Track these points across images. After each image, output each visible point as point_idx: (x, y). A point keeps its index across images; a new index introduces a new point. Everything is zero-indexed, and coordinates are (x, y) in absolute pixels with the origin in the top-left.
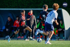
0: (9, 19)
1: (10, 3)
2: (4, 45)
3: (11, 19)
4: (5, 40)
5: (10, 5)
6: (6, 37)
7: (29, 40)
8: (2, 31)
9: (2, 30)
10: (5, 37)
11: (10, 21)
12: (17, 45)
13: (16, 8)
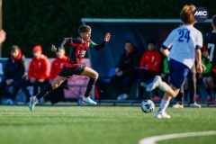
0: (128, 47)
1: (130, 4)
2: (112, 120)
3: (134, 48)
4: (115, 105)
5: (131, 10)
6: (119, 98)
7: (182, 106)
8: (108, 80)
9: (107, 78)
10: (116, 99)
11: (131, 54)
12: (149, 120)
13: (146, 18)
